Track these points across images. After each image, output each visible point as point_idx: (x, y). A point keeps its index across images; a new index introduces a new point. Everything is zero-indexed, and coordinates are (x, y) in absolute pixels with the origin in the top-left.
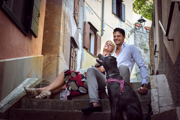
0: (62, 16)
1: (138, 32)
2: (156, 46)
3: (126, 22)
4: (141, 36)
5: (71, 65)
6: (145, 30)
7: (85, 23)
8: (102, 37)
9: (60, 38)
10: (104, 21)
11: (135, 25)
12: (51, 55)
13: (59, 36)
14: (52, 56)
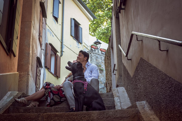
0: (31, 38)
1: (94, 53)
2: (115, 65)
3: (83, 44)
4: (97, 57)
5: (37, 83)
6: (100, 52)
7: (46, 44)
8: (61, 58)
9: (29, 58)
10: (64, 43)
11: (92, 47)
12: (21, 73)
13: (29, 56)
14: (22, 74)
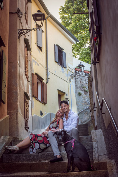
0: (18, 77)
1: (78, 75)
3: (67, 68)
4: (81, 79)
5: (26, 116)
6: (84, 73)
7: (32, 75)
10: (49, 70)
11: (76, 69)
12: (11, 110)
13: (17, 95)
14: (12, 112)
